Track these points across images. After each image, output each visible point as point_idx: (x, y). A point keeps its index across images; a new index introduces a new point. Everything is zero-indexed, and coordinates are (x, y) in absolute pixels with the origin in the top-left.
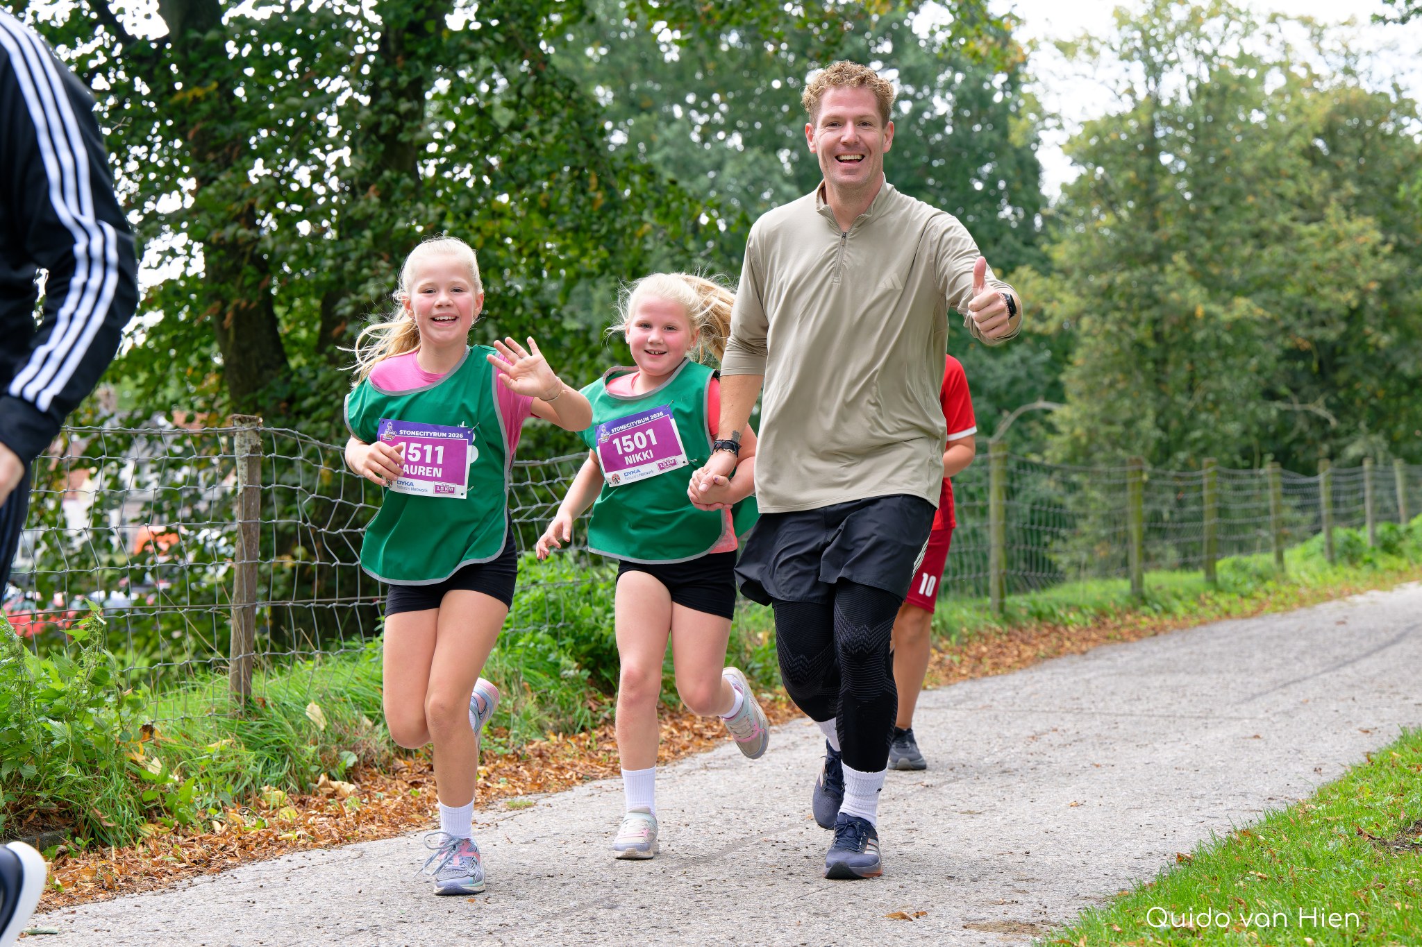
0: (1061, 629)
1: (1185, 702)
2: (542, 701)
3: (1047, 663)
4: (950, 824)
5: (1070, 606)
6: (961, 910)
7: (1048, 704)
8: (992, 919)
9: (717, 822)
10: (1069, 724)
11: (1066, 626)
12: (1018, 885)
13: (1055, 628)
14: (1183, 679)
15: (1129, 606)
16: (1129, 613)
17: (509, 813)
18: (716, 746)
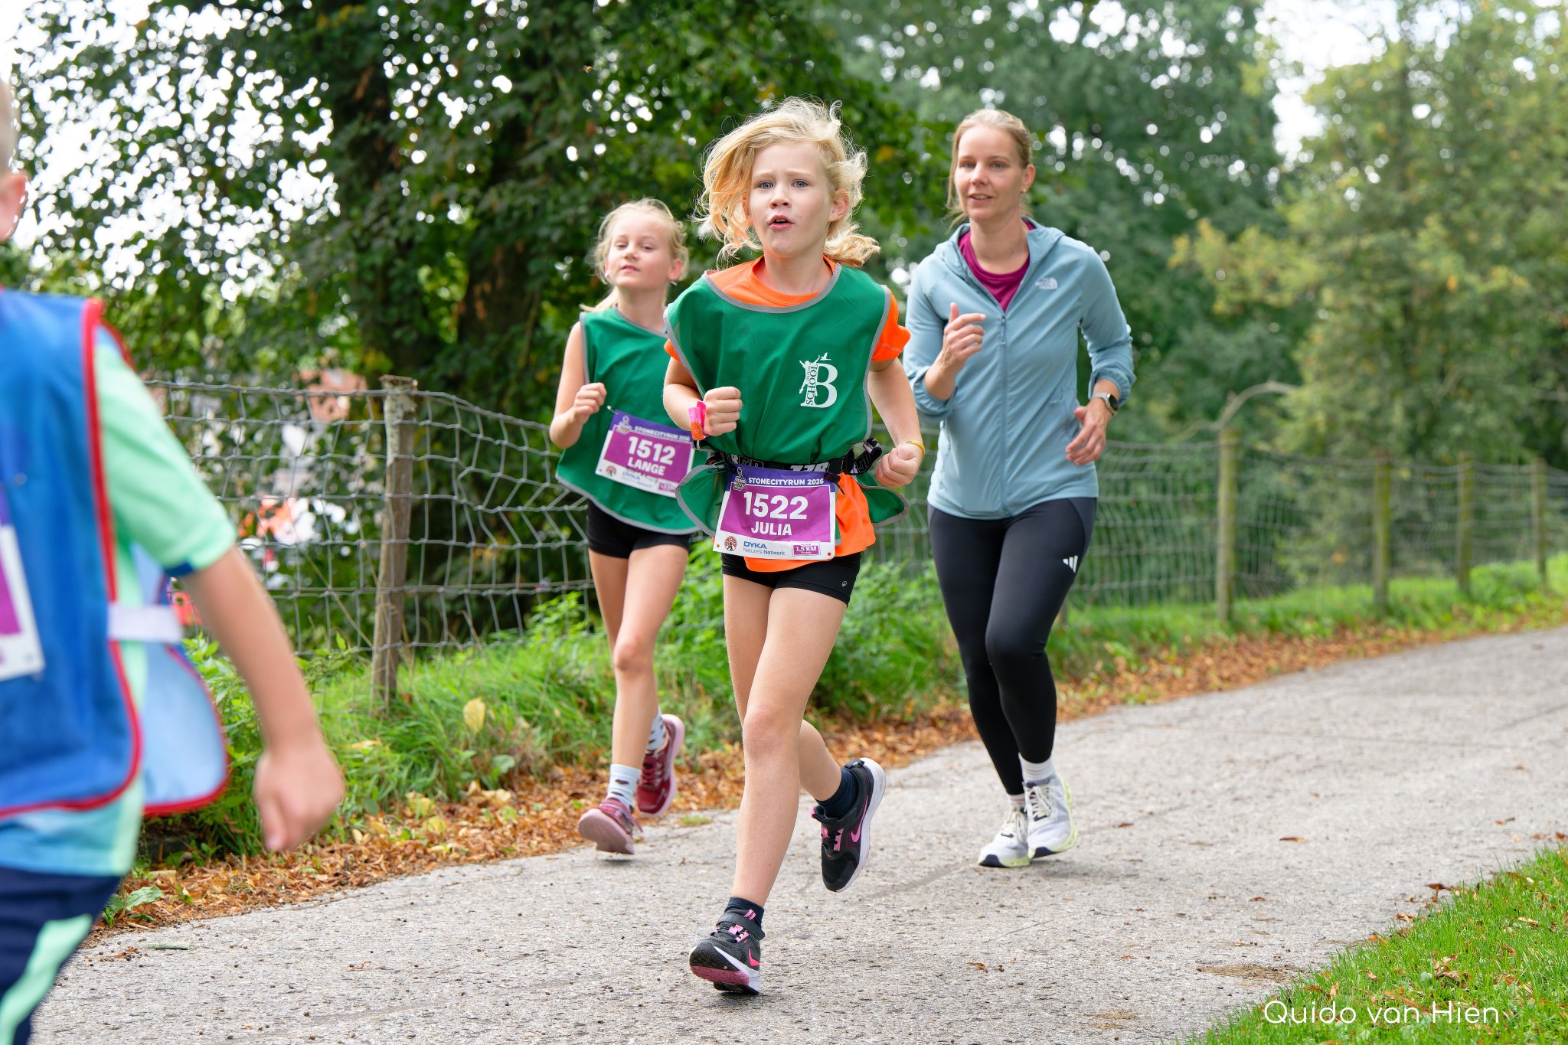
0: (1296, 641)
1: (1437, 726)
3: (1281, 679)
4: (1177, 856)
5: (1305, 615)
6: (1195, 952)
7: (1282, 725)
8: (1229, 962)
9: (917, 847)
10: (1308, 749)
11: (1301, 638)
12: (1257, 926)
13: (1288, 640)
14: (1434, 701)
15: (1372, 616)
16: (1372, 624)
17: (683, 831)
18: (910, 762)
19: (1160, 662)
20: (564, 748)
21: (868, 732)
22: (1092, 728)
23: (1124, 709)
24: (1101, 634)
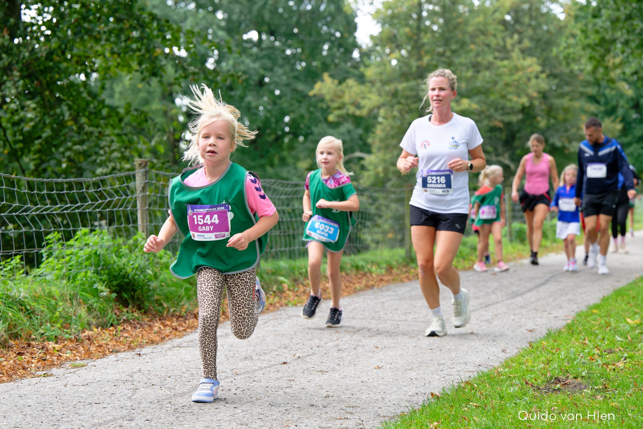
0: (368, 275)
2: (90, 310)
3: (361, 293)
4: (311, 377)
5: (373, 263)
11: (371, 273)
13: (365, 275)
15: (404, 263)
16: (404, 267)
17: (73, 370)
18: (184, 335)
19: (304, 286)
20: (15, 331)
21: (163, 321)
22: (271, 318)
23: (286, 308)
24: (275, 273)
